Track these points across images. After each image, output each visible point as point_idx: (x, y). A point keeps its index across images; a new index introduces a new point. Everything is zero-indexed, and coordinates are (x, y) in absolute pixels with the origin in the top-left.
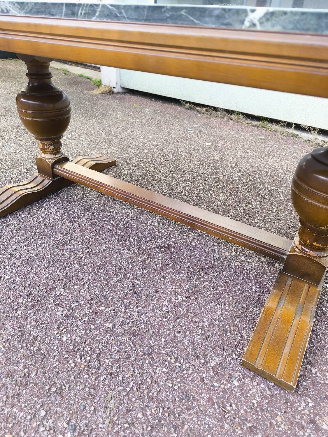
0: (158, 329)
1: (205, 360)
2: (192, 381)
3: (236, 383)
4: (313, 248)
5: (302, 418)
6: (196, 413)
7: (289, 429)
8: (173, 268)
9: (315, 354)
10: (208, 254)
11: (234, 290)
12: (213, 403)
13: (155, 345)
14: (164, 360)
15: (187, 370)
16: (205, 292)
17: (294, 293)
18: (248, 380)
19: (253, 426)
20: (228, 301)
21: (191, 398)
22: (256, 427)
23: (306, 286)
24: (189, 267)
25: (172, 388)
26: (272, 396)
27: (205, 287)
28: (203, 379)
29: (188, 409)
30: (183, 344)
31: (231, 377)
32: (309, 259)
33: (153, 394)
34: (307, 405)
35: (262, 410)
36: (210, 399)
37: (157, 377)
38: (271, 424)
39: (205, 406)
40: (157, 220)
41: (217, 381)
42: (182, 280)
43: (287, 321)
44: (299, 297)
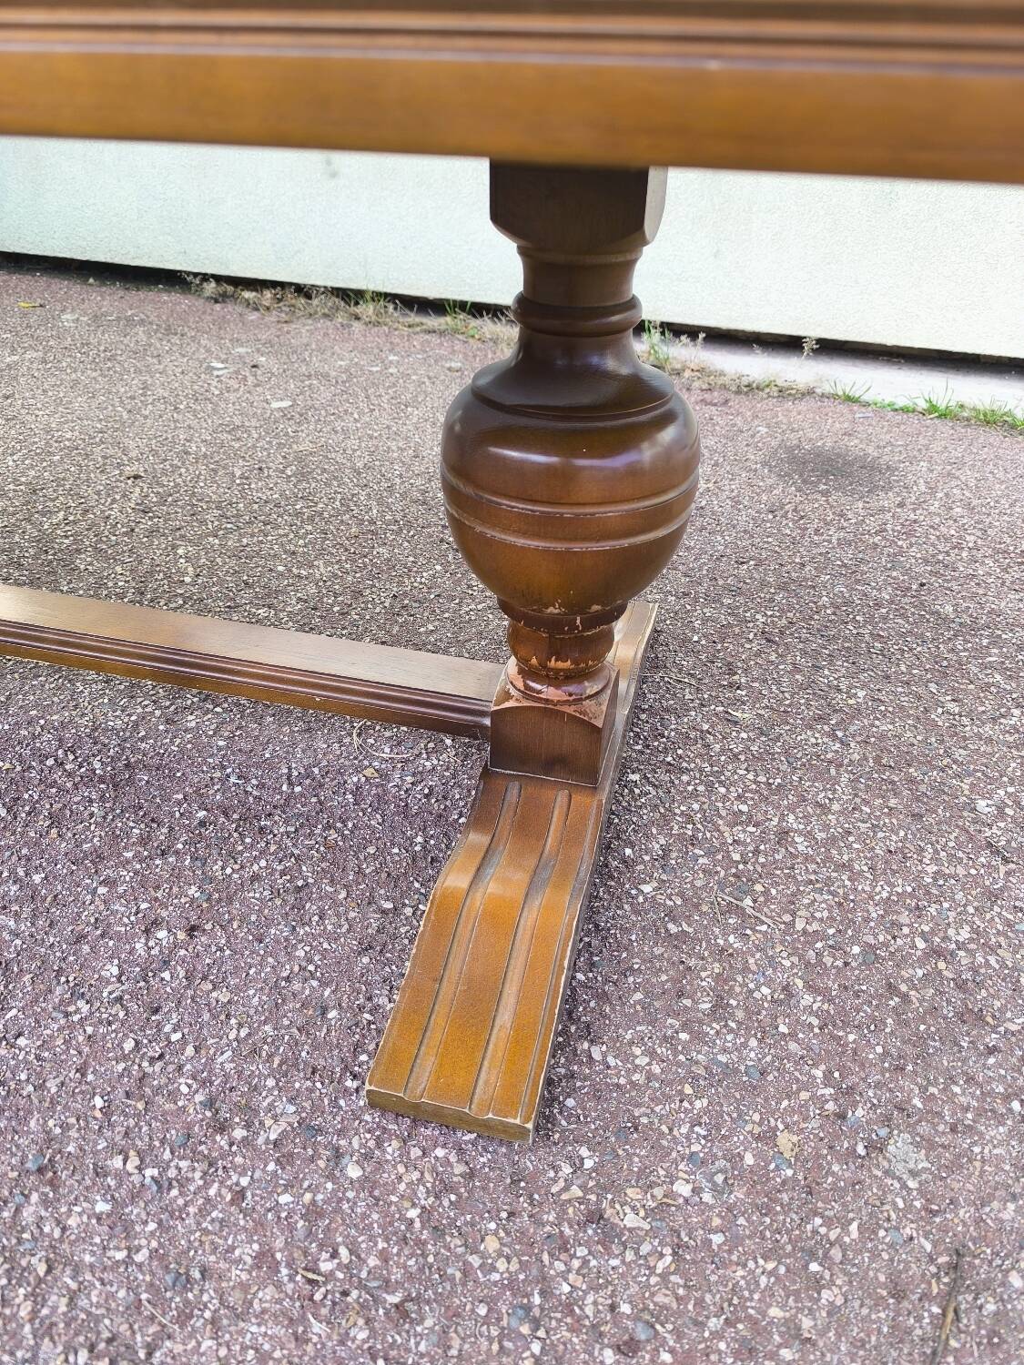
0: (82, 1071)
1: (248, 1126)
2: (203, 1212)
3: (354, 1172)
4: (555, 679)
5: (561, 1217)
6: (214, 1321)
7: (524, 1266)
8: (143, 841)
9: (603, 997)
10: (270, 765)
11: (352, 863)
12: (275, 1267)
13: (65, 1127)
14: (100, 1172)
15: (183, 1182)
16: (254, 894)
17: (530, 827)
18: (392, 1148)
19: (408, 1299)
20: (336, 904)
21: (196, 1274)
22: (417, 1300)
23: (562, 797)
24: (202, 824)
25: (128, 1261)
26: (471, 1175)
27: (255, 878)
28: (240, 1194)
29: (184, 1318)
30: (173, 1096)
31: (338, 1154)
32: (549, 712)
33: (54, 1309)
34: (577, 1166)
35: (438, 1232)
36: (264, 1259)
37: (72, 1244)
38: (467, 1271)
39: (244, 1287)
40: (88, 686)
41: (288, 1187)
42: (176, 874)
43: (501, 922)
44: (542, 835)
